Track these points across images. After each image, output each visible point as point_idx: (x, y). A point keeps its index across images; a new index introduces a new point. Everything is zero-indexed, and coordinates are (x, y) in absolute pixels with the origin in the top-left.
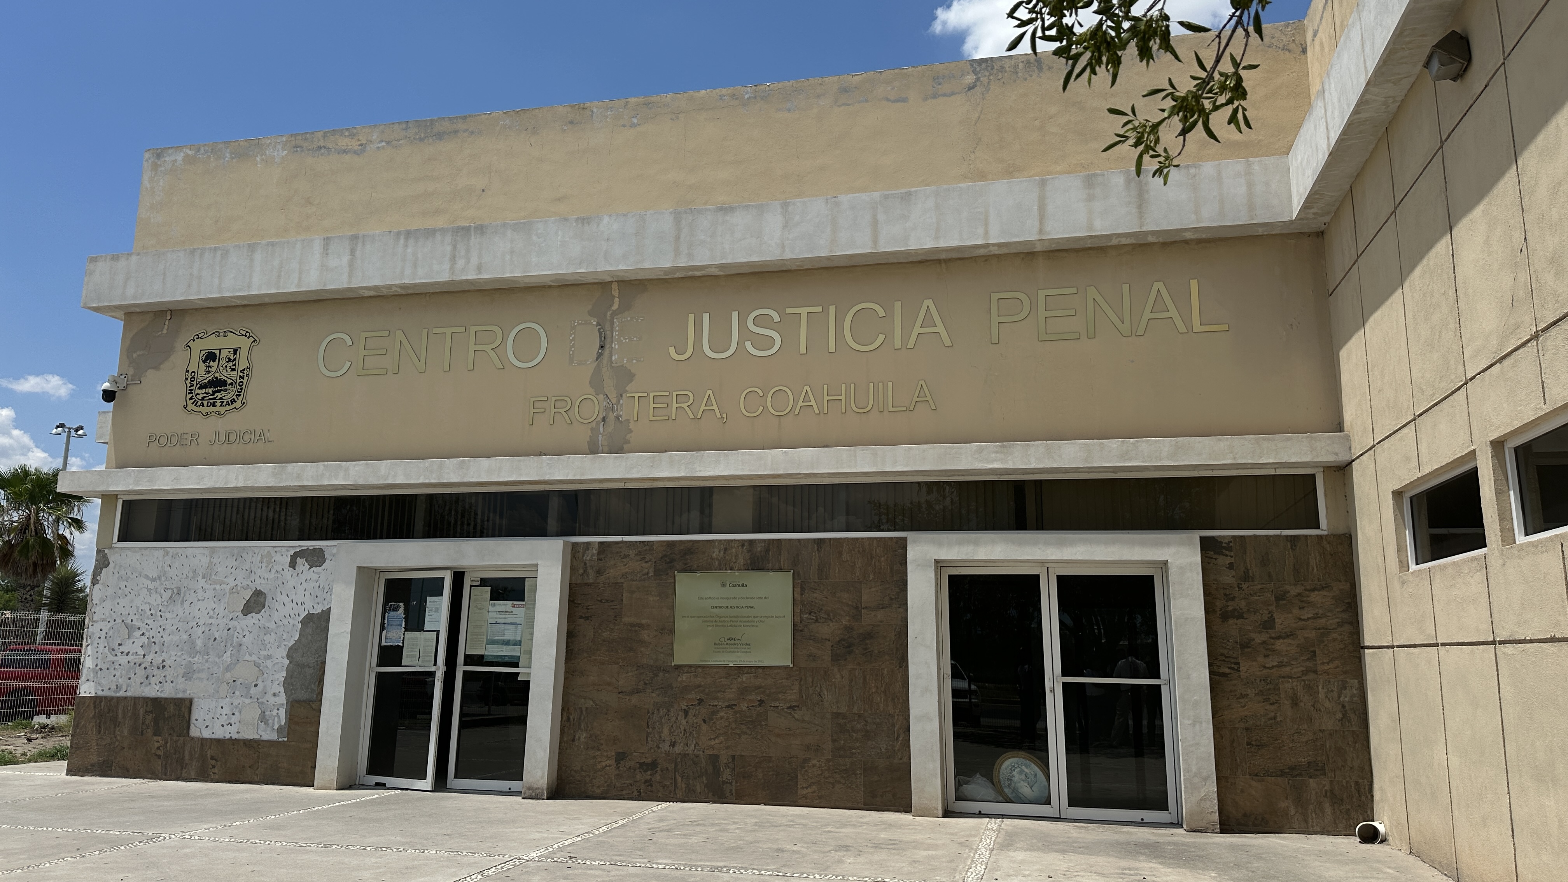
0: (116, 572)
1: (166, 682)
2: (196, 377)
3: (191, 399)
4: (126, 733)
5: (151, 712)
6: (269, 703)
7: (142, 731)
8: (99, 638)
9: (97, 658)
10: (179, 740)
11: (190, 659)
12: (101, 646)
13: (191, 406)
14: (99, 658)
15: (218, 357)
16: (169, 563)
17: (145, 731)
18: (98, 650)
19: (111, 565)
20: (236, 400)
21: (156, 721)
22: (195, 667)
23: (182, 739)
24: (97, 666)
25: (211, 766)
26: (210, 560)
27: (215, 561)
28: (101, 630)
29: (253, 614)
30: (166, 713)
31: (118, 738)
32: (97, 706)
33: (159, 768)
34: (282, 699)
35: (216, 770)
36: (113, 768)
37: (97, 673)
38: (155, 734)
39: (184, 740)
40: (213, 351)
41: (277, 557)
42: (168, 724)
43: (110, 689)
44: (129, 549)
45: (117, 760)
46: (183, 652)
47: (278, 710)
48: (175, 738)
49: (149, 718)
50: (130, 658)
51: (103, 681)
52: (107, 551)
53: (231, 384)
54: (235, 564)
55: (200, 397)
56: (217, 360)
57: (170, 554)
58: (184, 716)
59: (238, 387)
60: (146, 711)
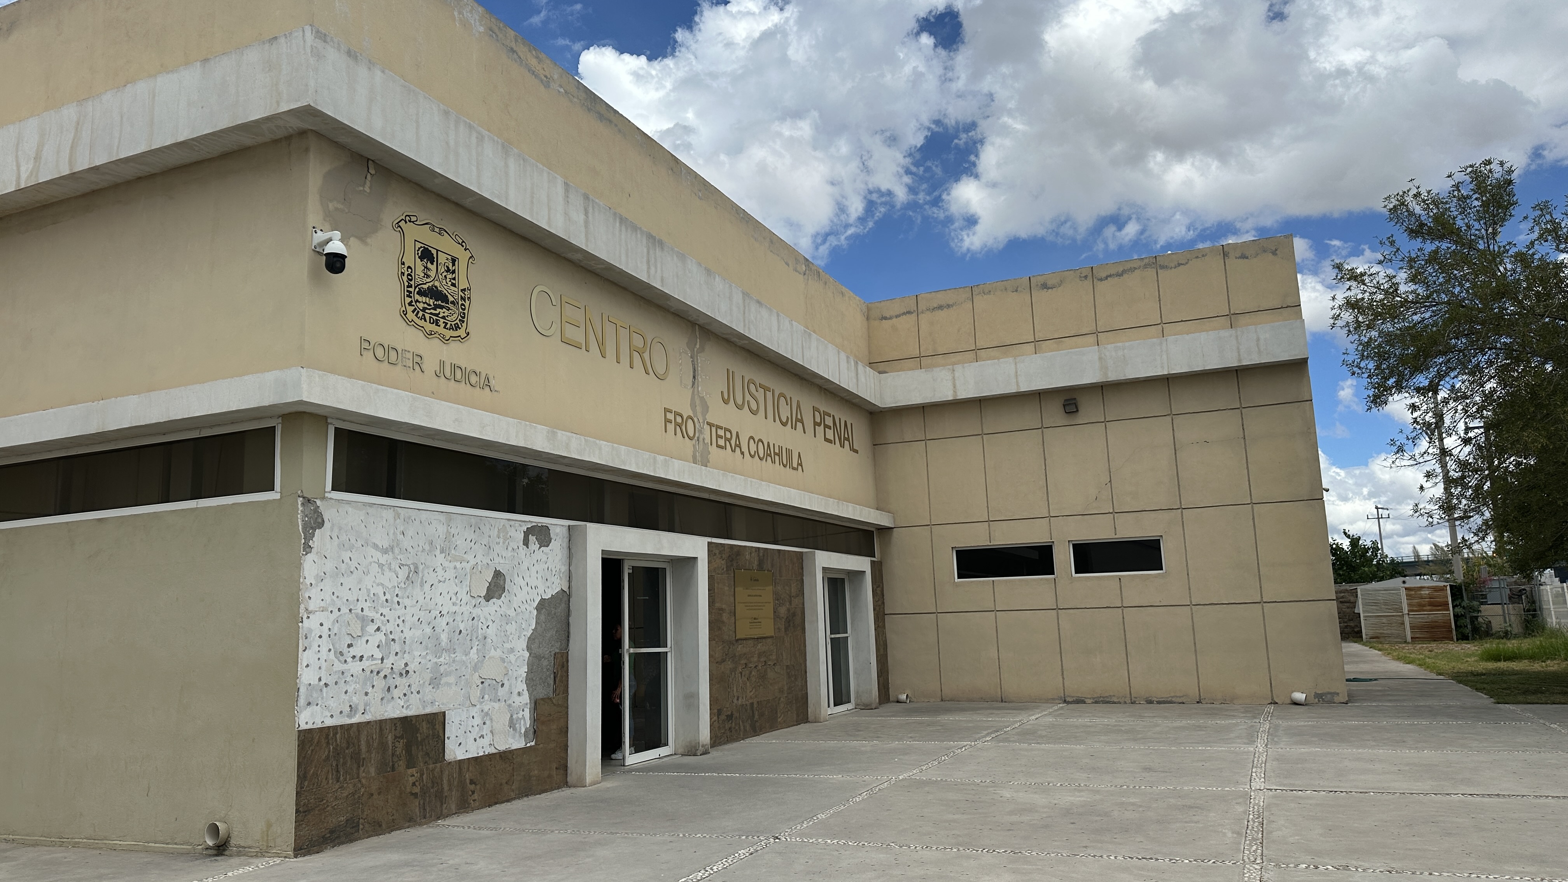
0: (335, 538)
1: (412, 693)
2: (413, 274)
3: (410, 304)
4: (373, 771)
5: (402, 737)
6: (515, 704)
7: (393, 765)
8: (320, 637)
9: (320, 668)
10: (435, 767)
11: (436, 660)
12: (324, 649)
13: (411, 316)
14: (323, 668)
15: (435, 260)
16: (402, 529)
17: (396, 765)
18: (319, 655)
19: (327, 524)
20: (460, 326)
21: (408, 748)
22: (442, 669)
23: (438, 765)
24: (320, 679)
25: (471, 793)
26: (448, 530)
27: (453, 531)
28: (321, 625)
29: (494, 600)
30: (418, 735)
31: (364, 781)
32: (331, 742)
33: (417, 810)
34: (526, 698)
35: (476, 796)
36: (361, 827)
37: (321, 690)
38: (408, 767)
39: (441, 766)
40: (430, 249)
41: (512, 532)
42: (422, 749)
43: (341, 712)
44: (349, 502)
45: (365, 813)
46: (428, 651)
47: (523, 710)
48: (431, 766)
49: (400, 745)
50: (365, 663)
51: (332, 703)
52: (318, 502)
53: (453, 303)
54: (473, 536)
55: (421, 306)
56: (435, 263)
57: (402, 517)
58: (439, 736)
59: (461, 310)
60: (396, 737)
